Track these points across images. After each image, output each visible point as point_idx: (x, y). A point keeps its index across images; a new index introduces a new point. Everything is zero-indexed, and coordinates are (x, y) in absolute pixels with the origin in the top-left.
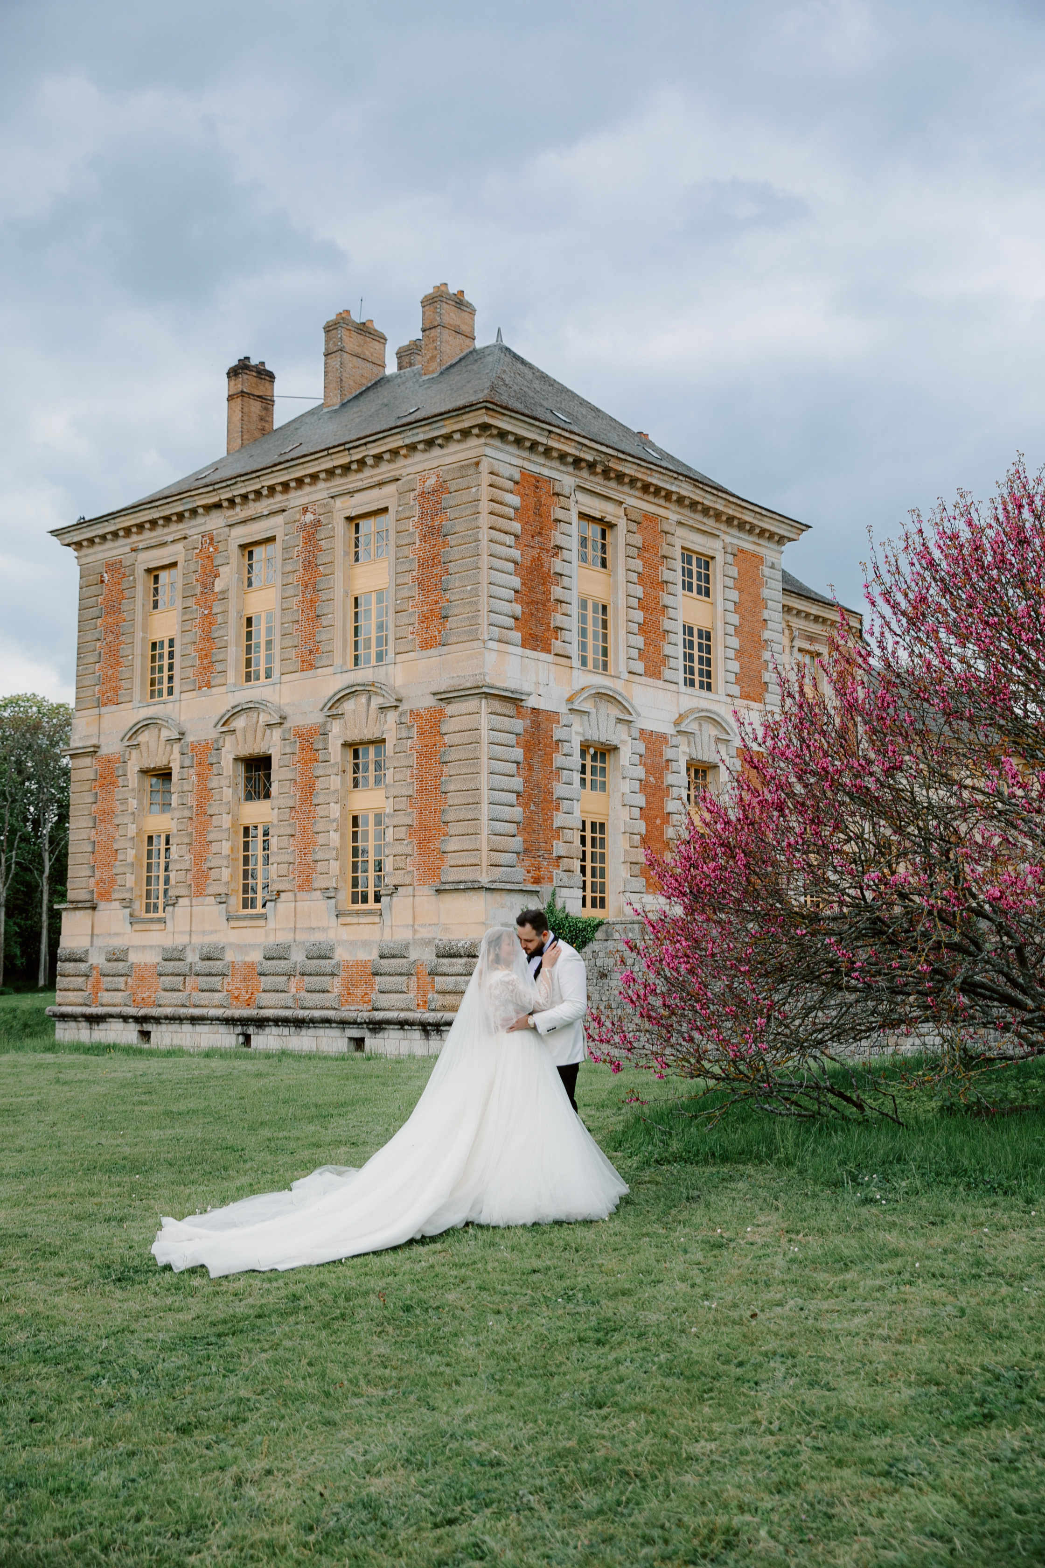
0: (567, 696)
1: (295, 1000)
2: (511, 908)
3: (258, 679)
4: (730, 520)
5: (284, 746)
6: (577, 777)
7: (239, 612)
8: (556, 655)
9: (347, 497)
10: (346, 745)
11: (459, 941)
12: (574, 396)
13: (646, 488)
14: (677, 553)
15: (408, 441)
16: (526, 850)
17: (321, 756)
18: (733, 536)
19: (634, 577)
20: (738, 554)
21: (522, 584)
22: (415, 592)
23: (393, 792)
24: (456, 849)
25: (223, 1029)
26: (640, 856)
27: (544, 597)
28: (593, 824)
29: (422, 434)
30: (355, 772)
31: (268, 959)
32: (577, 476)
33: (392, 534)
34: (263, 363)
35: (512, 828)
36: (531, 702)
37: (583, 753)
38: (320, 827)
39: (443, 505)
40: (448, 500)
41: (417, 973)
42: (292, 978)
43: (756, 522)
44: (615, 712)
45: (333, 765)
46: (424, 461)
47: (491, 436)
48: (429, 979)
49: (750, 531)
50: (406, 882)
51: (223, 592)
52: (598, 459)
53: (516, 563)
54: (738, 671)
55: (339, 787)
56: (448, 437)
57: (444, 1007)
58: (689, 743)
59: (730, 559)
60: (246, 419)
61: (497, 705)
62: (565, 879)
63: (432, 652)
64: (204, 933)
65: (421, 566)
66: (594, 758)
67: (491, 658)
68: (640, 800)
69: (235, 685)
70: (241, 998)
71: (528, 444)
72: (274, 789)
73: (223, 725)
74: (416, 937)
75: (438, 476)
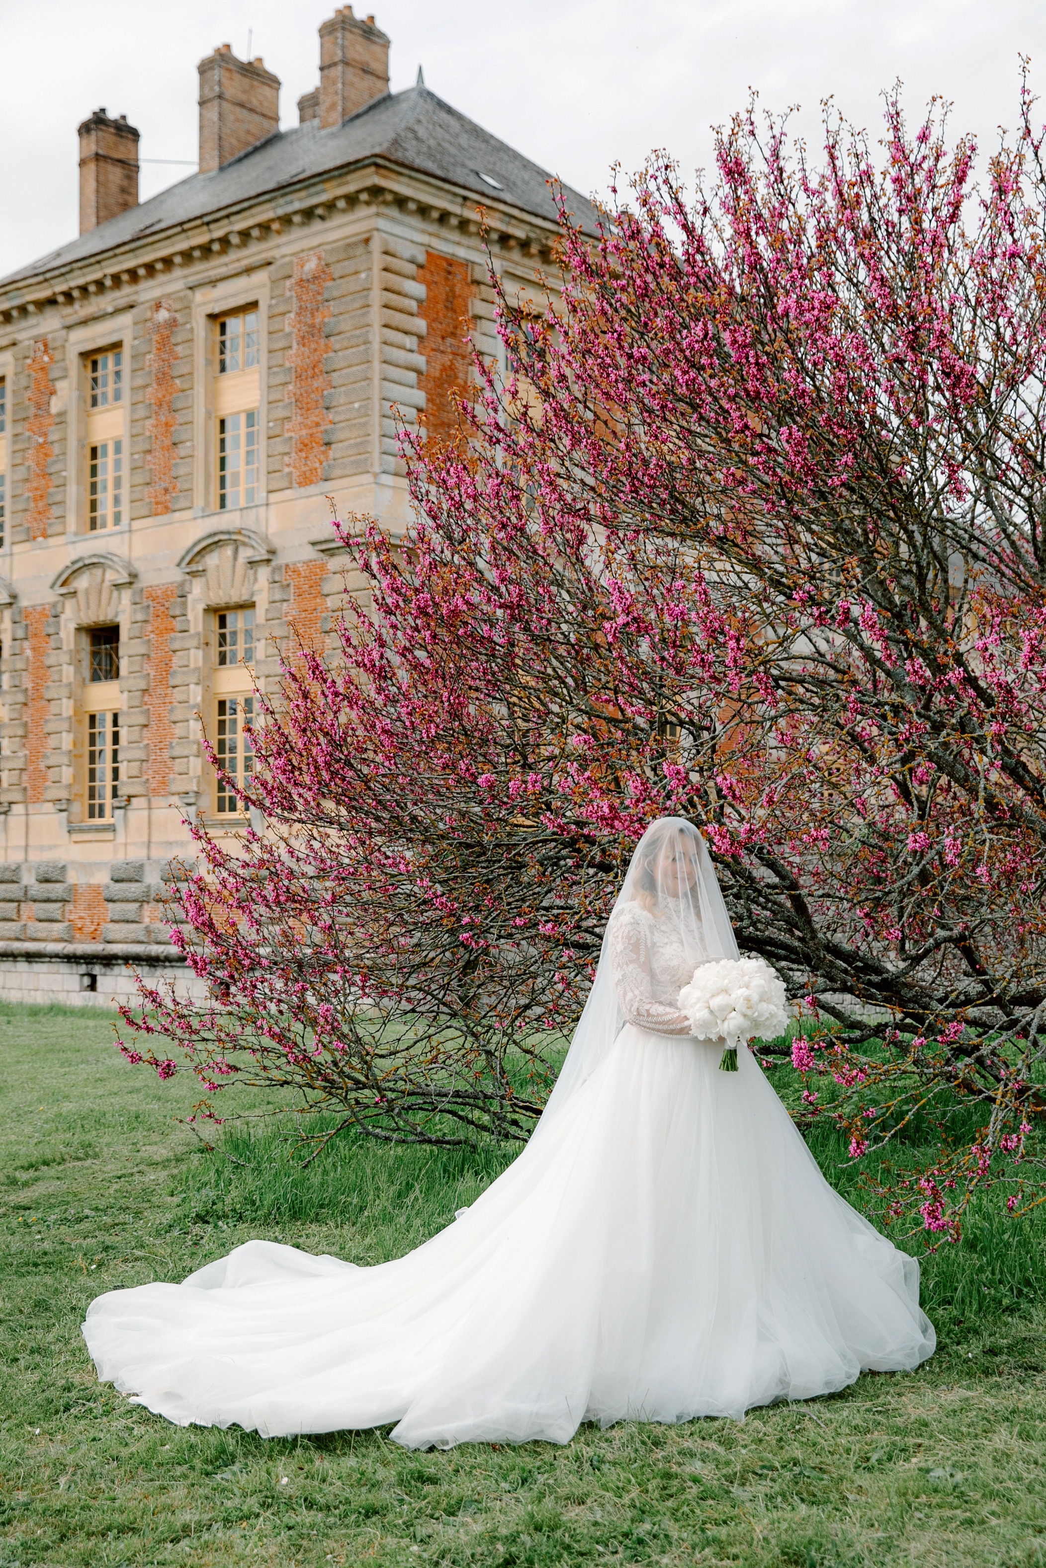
1: (148, 930)
3: (104, 526)
5: (135, 611)
7: (81, 442)
9: (207, 289)
10: (210, 610)
12: (516, 156)
15: (280, 212)
17: (178, 624)
21: (428, 400)
22: (292, 411)
23: (264, 670)
25: (64, 968)
29: (298, 202)
30: (221, 645)
31: (117, 881)
32: (504, 258)
33: (263, 336)
34: (124, 117)
38: (178, 715)
39: (326, 296)
40: (333, 289)
42: (146, 906)
45: (192, 637)
46: (302, 239)
47: (385, 203)
51: (62, 414)
52: (532, 235)
53: (419, 372)
55: (200, 663)
56: (330, 206)
60: (102, 189)
63: (312, 489)
64: (42, 848)
65: (299, 377)
67: (383, 496)
69: (76, 534)
70: (86, 931)
71: (435, 215)
72: (124, 665)
73: (63, 585)
75: (319, 258)
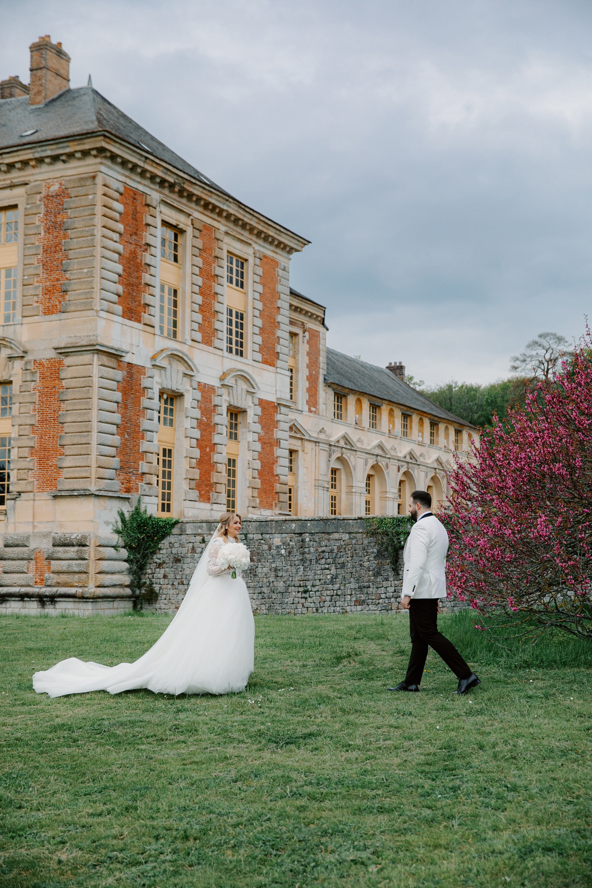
0: (151, 355)
2: (111, 510)
4: (259, 234)
6: (156, 415)
8: (145, 324)
11: (72, 534)
13: (206, 205)
14: (224, 255)
15: (37, 155)
16: (122, 468)
18: (260, 245)
19: (197, 271)
20: (263, 258)
21: (124, 270)
22: (40, 271)
23: (18, 421)
24: (70, 465)
26: (196, 474)
27: (137, 281)
28: (164, 450)
29: (50, 151)
32: (161, 193)
33: (21, 226)
35: (112, 451)
36: (128, 358)
37: (160, 397)
39: (65, 206)
40: (69, 203)
41: (36, 558)
43: (276, 236)
44: (182, 368)
46: (49, 172)
47: (105, 157)
48: (45, 563)
49: (271, 243)
50: (28, 490)
52: (177, 181)
53: (120, 254)
54: (261, 343)
56: (71, 156)
57: (59, 583)
58: (229, 393)
59: (258, 261)
61: (105, 360)
62: (147, 490)
63: (54, 317)
65: (45, 251)
66: (166, 402)
67: (101, 324)
68: (197, 434)
71: (130, 166)
74: (35, 531)
75: (61, 184)
